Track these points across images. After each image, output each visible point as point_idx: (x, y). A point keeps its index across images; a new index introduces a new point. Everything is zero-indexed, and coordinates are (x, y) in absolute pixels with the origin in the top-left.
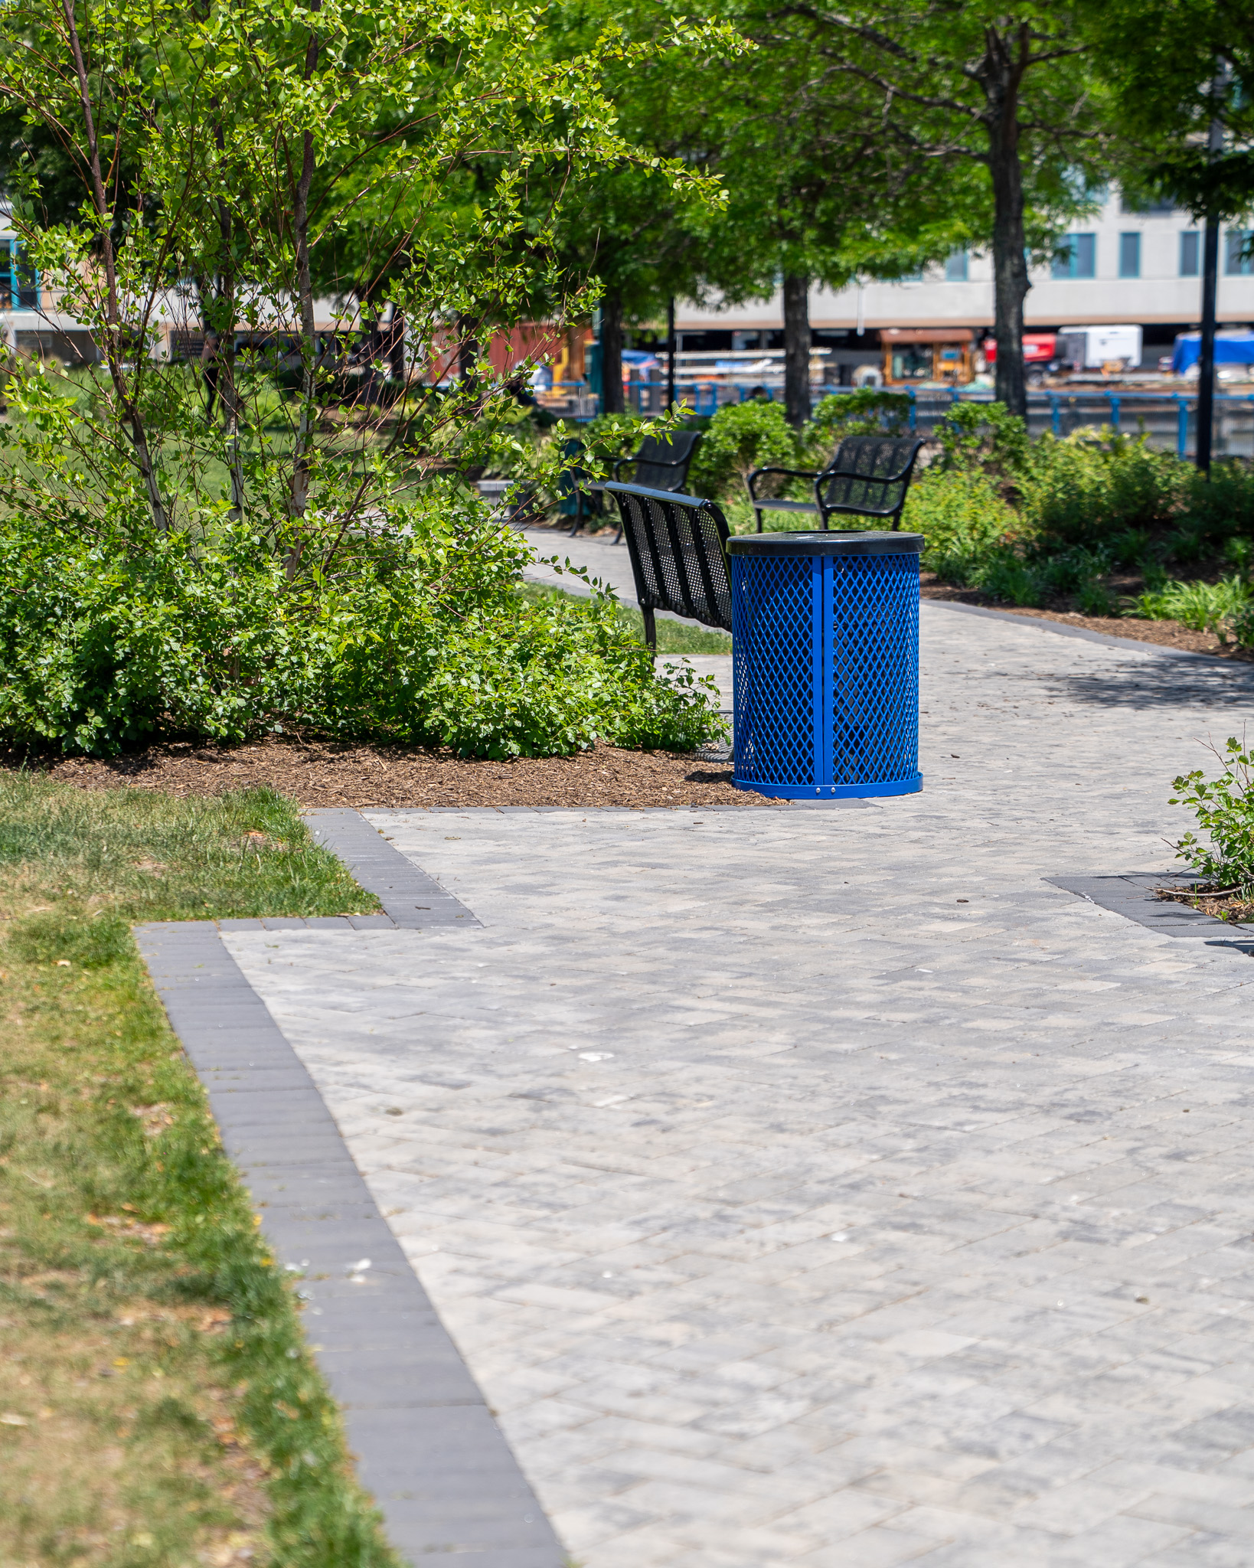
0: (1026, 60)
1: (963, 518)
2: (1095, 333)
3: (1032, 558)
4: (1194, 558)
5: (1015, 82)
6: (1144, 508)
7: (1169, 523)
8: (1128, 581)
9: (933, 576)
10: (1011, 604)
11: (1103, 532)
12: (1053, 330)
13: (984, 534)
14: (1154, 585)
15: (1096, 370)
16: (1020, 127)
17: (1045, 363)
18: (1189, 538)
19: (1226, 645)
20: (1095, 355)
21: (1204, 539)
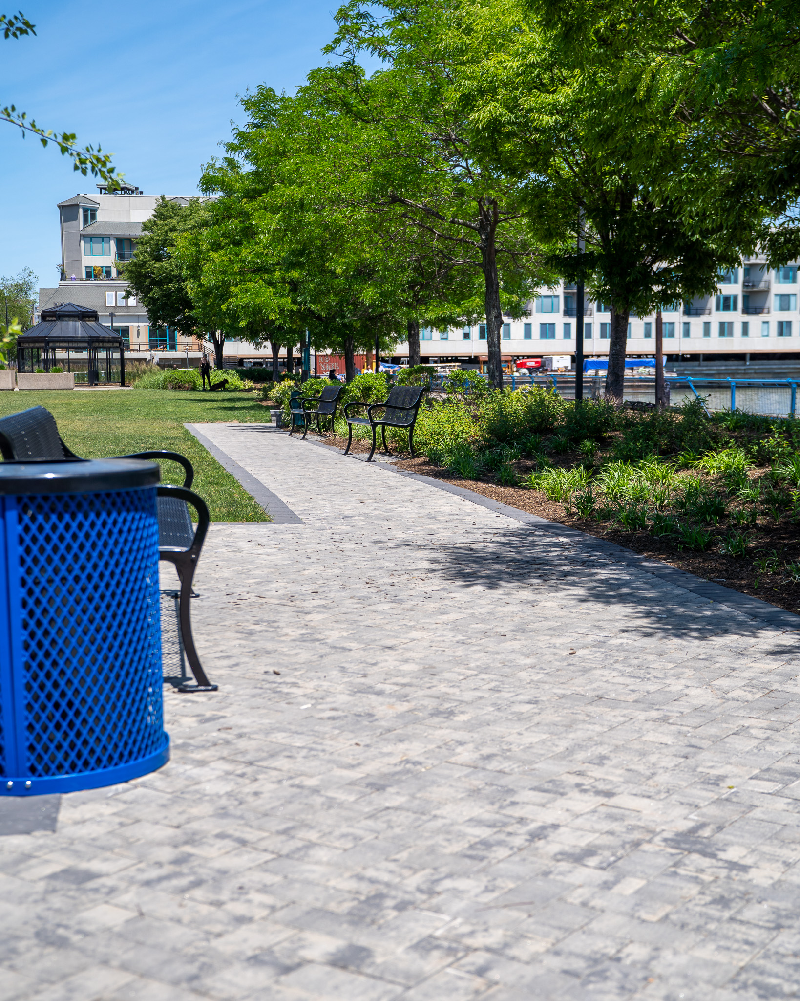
0: (497, 222)
1: (448, 428)
2: (555, 358)
3: (481, 449)
4: (565, 451)
5: (493, 230)
6: (541, 423)
7: (552, 431)
8: (529, 463)
9: (427, 459)
10: (461, 478)
11: (518, 437)
12: (541, 357)
13: (457, 436)
14: (538, 467)
15: (556, 371)
16: (497, 251)
17: (538, 368)
18: (563, 440)
19: (570, 515)
20: (555, 366)
21: (571, 440)
